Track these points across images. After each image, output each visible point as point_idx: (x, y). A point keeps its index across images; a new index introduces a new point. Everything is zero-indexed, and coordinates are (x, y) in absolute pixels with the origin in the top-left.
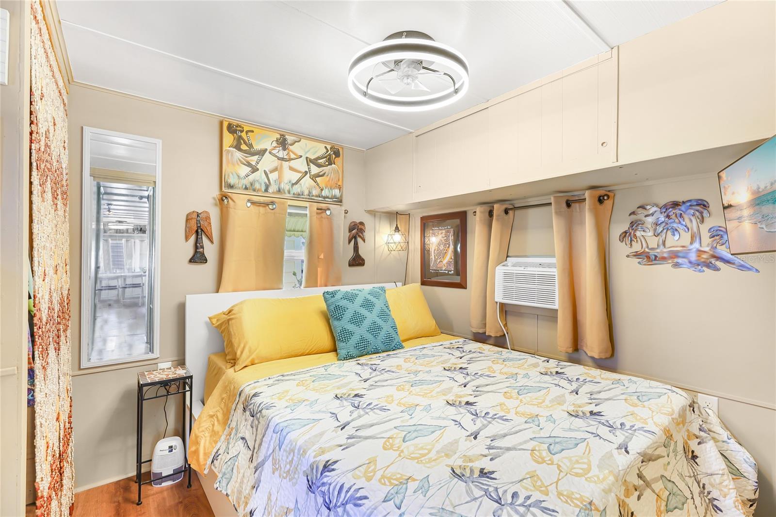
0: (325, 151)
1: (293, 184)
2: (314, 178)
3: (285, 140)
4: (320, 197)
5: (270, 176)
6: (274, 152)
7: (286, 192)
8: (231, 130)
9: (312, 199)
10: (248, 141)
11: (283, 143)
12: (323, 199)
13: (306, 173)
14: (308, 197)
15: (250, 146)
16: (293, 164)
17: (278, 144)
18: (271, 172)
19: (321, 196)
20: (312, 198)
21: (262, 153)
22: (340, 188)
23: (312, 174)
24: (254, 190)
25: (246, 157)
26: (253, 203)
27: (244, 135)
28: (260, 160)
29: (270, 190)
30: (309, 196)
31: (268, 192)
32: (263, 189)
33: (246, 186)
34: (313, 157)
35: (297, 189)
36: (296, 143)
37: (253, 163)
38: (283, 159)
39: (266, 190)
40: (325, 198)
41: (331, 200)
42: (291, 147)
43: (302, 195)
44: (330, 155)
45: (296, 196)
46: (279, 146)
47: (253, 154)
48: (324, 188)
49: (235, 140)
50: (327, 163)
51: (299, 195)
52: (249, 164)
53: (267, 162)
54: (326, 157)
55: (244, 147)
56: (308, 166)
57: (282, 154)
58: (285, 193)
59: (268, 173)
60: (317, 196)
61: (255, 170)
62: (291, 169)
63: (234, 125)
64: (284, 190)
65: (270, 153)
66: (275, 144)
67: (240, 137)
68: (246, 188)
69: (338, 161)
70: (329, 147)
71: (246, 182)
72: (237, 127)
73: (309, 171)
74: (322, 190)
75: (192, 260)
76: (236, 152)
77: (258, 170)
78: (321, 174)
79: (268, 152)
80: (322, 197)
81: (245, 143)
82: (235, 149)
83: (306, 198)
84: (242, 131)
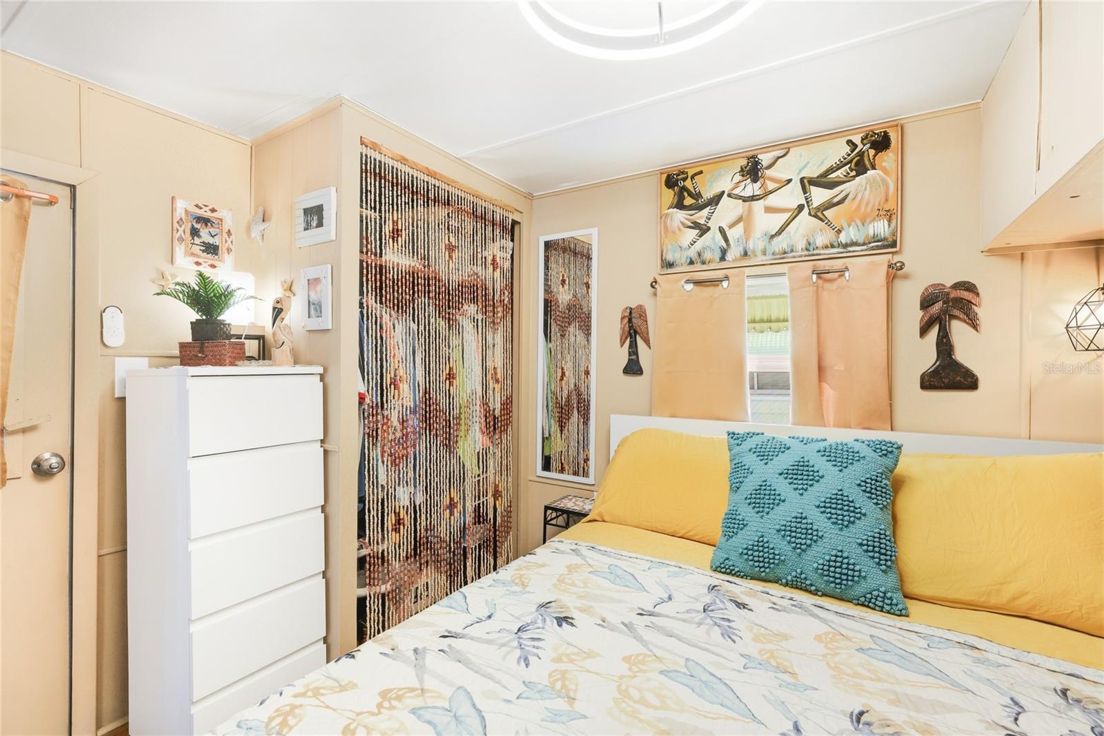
0: (848, 149)
1: (772, 237)
2: (819, 214)
3: (756, 163)
4: (832, 246)
5: (729, 234)
6: (736, 192)
7: (759, 253)
8: (670, 184)
9: (813, 255)
10: (695, 189)
11: (753, 170)
12: (842, 250)
13: (801, 208)
14: (806, 253)
15: (697, 196)
16: (772, 200)
17: (743, 176)
18: (731, 227)
19: (836, 244)
20: (815, 252)
21: (716, 200)
22: (889, 216)
23: (815, 205)
24: (703, 263)
25: (691, 215)
27: (688, 184)
28: (713, 213)
29: (729, 256)
30: (807, 250)
31: (725, 260)
32: (718, 255)
33: (691, 259)
34: (814, 173)
35: (781, 243)
36: (780, 160)
37: (702, 222)
38: (753, 198)
39: (723, 259)
40: (846, 246)
41: (865, 247)
42: (768, 172)
43: (792, 251)
44: (861, 154)
45: (778, 256)
46: (745, 178)
47: (701, 208)
48: (845, 226)
49: (676, 197)
50: (854, 173)
51: (785, 253)
52: (696, 225)
53: (727, 211)
54: (850, 162)
55: (688, 201)
56: (805, 192)
57: (751, 189)
58: (756, 256)
59: (726, 229)
60: (827, 247)
61: (703, 230)
62: (769, 210)
63: (674, 174)
64: (754, 251)
65: (729, 195)
66: (738, 178)
67: (684, 189)
68: (692, 263)
69: (887, 159)
70: (857, 139)
71: (692, 253)
72: (678, 175)
73: (808, 202)
74: (839, 232)
75: (626, 371)
76: (677, 212)
77: (709, 229)
78: (836, 200)
79: (725, 195)
80: (840, 245)
81: (690, 195)
82: (676, 209)
83: (801, 256)
84: (684, 179)
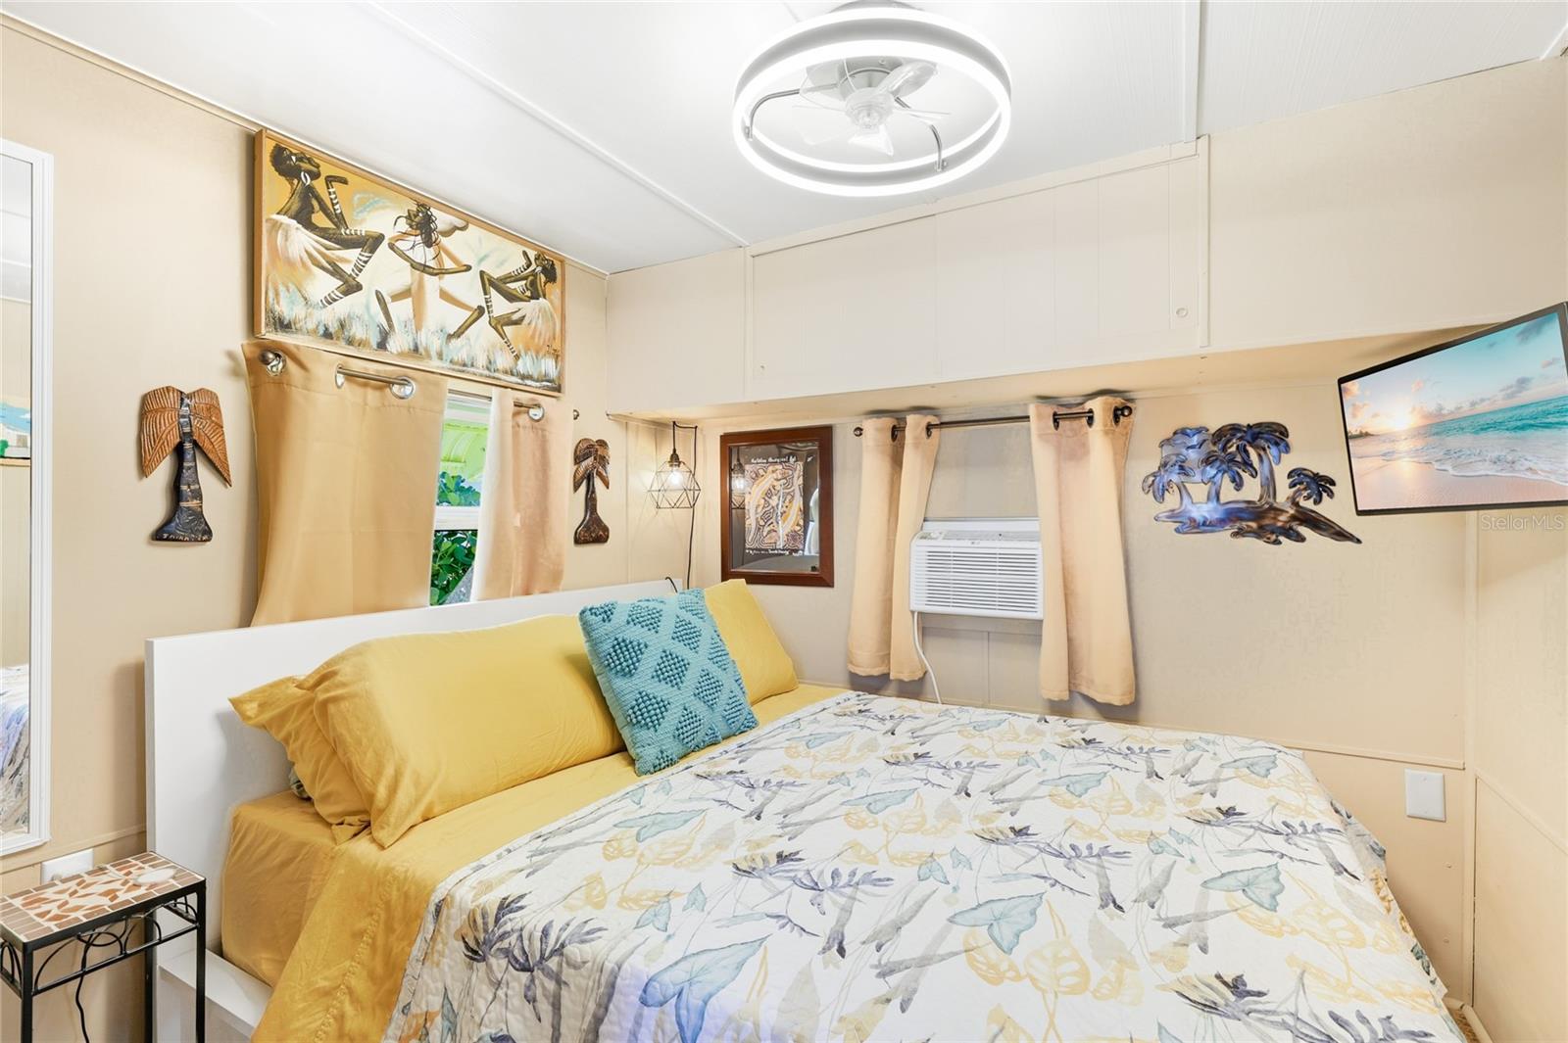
0: (523, 262)
1: (450, 337)
2: (499, 327)
3: (429, 219)
4: (512, 374)
5: (392, 307)
6: (401, 245)
7: (433, 354)
8: (283, 167)
9: (494, 378)
10: (333, 205)
11: (423, 225)
12: (520, 381)
13: (480, 311)
14: (486, 372)
15: (339, 220)
17: (411, 226)
18: (396, 297)
19: (515, 371)
20: (496, 375)
21: (371, 243)
22: (557, 356)
23: (496, 314)
24: (350, 342)
25: (327, 249)
26: (350, 376)
27: (319, 185)
28: (366, 262)
29: (393, 345)
30: (488, 369)
31: (386, 349)
32: (374, 339)
33: (326, 329)
34: (496, 273)
35: (459, 349)
36: (457, 232)
37: (348, 268)
38: (424, 268)
39: (382, 345)
40: (523, 377)
41: (538, 384)
42: (444, 240)
43: (472, 366)
44: (534, 274)
45: (457, 367)
46: (414, 232)
47: (348, 243)
48: (523, 353)
49: (296, 197)
50: (528, 293)
51: (465, 365)
52: (335, 271)
53: (385, 272)
54: (525, 278)
55: (320, 219)
56: (485, 294)
57: (422, 254)
58: (429, 356)
59: (388, 299)
60: (506, 372)
61: (351, 287)
62: (445, 295)
63: (292, 154)
64: (427, 350)
65: (392, 247)
66: (403, 226)
67: (309, 193)
68: (327, 335)
69: (553, 290)
70: (532, 254)
71: (329, 316)
72: (300, 159)
73: (488, 306)
74: (517, 357)
75: (160, 535)
76: (297, 229)
77: (359, 287)
78: (515, 317)
79: (385, 243)
80: (518, 375)
81: (324, 209)
82: (295, 222)
83: (481, 375)
84: (315, 176)
